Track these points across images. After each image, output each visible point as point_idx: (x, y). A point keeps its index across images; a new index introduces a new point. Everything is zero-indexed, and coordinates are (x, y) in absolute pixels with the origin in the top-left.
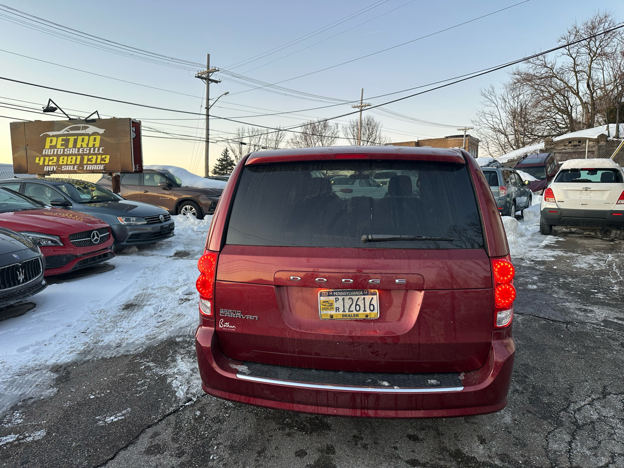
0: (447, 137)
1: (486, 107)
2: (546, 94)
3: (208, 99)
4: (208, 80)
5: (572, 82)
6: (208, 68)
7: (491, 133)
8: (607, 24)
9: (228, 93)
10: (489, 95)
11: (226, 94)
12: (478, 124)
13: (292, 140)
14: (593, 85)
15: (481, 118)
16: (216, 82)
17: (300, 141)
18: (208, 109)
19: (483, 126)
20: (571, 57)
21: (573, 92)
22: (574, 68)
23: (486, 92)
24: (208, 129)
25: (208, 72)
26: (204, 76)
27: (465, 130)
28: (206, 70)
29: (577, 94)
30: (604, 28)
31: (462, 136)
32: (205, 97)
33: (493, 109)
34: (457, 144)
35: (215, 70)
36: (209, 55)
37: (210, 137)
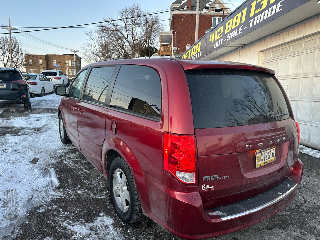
0: (64, 55)
1: (88, 41)
2: (114, 39)
5: (125, 35)
7: (92, 55)
8: (138, 10)
10: (89, 34)
12: (85, 49)
14: (134, 38)
15: (86, 46)
19: (88, 51)
20: (124, 22)
21: (126, 39)
22: (126, 28)
23: (88, 33)
27: (75, 52)
29: (128, 40)
30: (137, 12)
31: (73, 55)
33: (91, 42)
34: (70, 59)
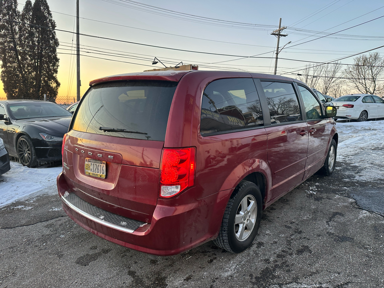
3: (278, 48)
4: (279, 35)
6: (280, 27)
9: (290, 42)
11: (289, 43)
13: (345, 70)
16: (285, 36)
17: (352, 70)
18: (277, 54)
24: (276, 67)
25: (279, 30)
26: (277, 33)
28: (278, 29)
32: (276, 46)
35: (284, 28)
36: (281, 19)
37: (277, 72)
